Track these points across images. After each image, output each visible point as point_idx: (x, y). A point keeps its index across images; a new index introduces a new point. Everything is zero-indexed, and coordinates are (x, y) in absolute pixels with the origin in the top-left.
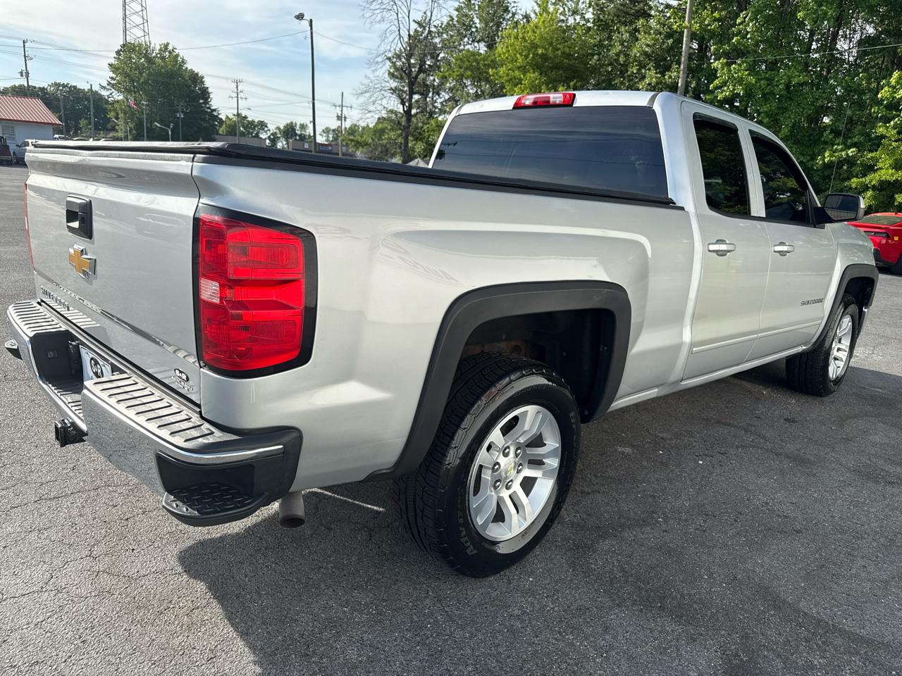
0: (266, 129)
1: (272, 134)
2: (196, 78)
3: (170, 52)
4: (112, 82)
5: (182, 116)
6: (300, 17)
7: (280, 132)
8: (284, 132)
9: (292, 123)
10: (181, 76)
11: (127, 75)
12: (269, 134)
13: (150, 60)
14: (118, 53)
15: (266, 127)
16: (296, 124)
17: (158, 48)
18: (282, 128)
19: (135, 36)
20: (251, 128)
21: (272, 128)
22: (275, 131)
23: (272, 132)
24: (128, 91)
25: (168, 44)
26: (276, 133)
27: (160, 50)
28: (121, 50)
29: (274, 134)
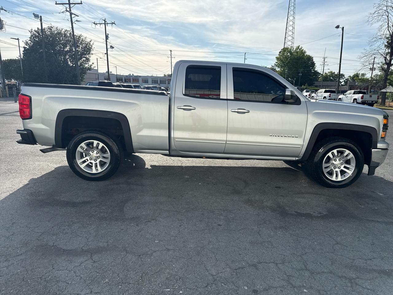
0: (343, 77)
1: (346, 79)
2: (310, 59)
3: (300, 49)
4: (277, 64)
5: (301, 75)
6: (338, 27)
7: (351, 78)
8: (352, 78)
9: (357, 73)
10: (303, 58)
11: (282, 61)
12: (345, 80)
13: (291, 53)
14: (280, 53)
15: (344, 76)
16: (359, 74)
17: (295, 48)
18: (352, 76)
19: (289, 45)
20: (336, 77)
21: (346, 76)
22: (348, 78)
23: (346, 78)
24: (282, 67)
25: (299, 46)
26: (348, 79)
27: (296, 49)
28: (281, 51)
29: (347, 79)
